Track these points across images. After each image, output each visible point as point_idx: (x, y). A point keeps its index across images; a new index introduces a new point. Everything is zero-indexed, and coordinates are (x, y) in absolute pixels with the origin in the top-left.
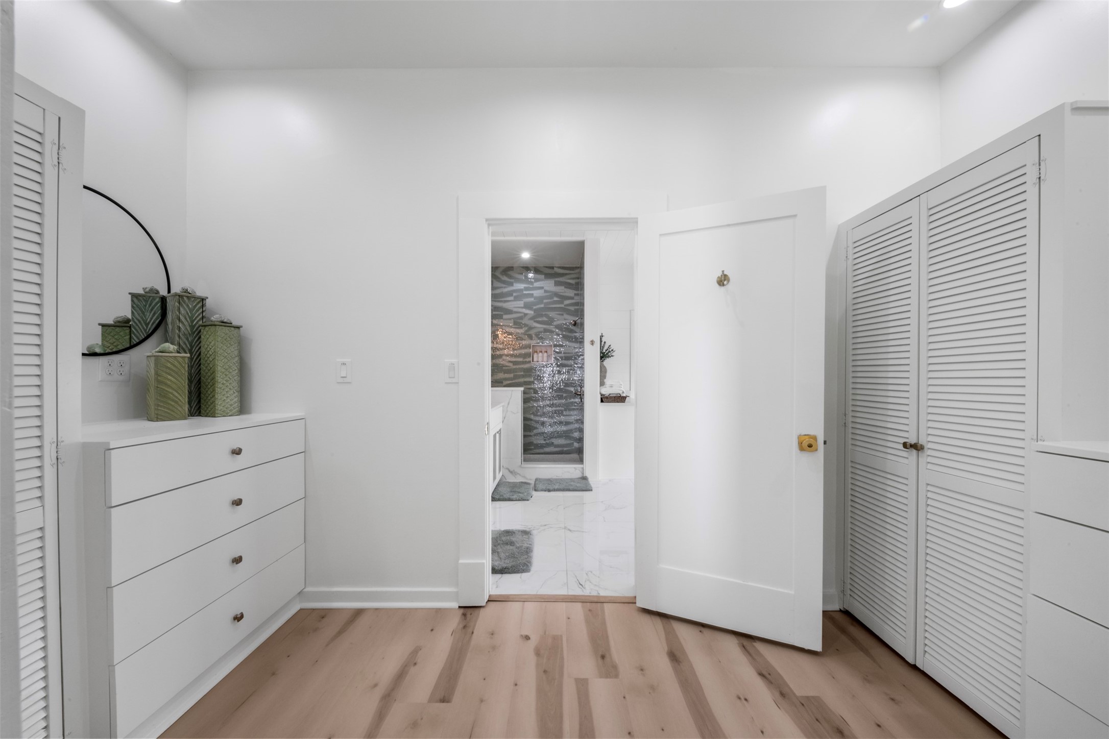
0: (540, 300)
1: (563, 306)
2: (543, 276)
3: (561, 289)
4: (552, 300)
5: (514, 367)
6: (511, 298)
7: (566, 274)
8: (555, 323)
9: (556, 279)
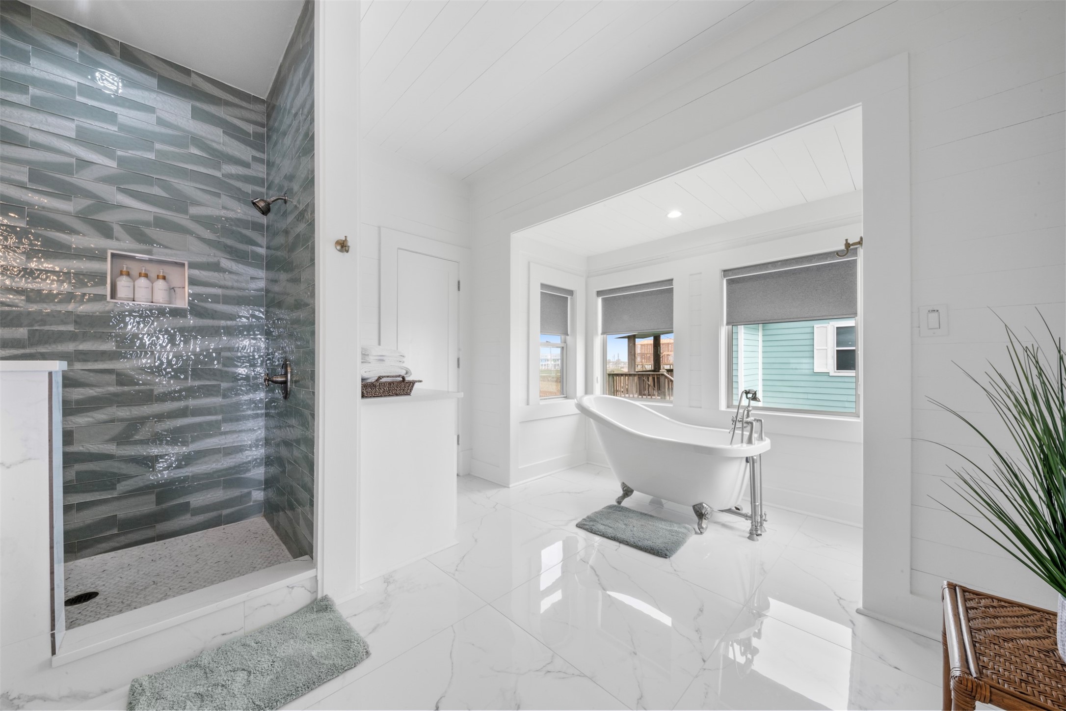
0: (145, 139)
1: (218, 174)
2: (154, 82)
3: (214, 135)
4: (182, 151)
5: (33, 308)
6: (24, 99)
7: (227, 103)
8: (193, 210)
9: (198, 104)
